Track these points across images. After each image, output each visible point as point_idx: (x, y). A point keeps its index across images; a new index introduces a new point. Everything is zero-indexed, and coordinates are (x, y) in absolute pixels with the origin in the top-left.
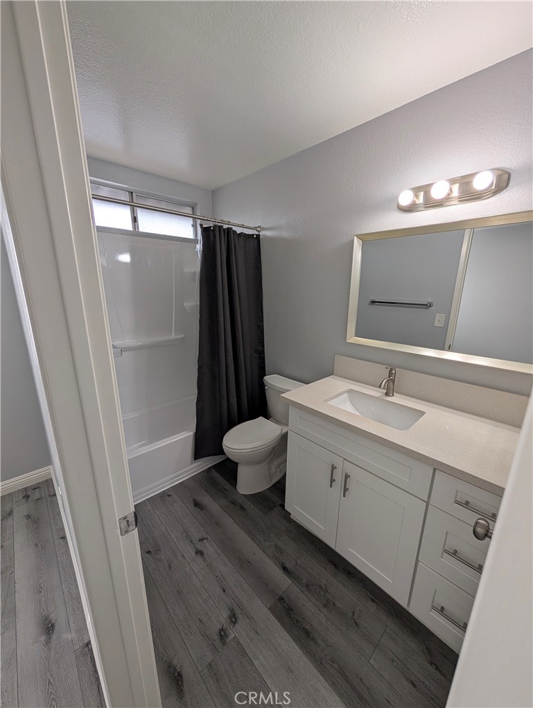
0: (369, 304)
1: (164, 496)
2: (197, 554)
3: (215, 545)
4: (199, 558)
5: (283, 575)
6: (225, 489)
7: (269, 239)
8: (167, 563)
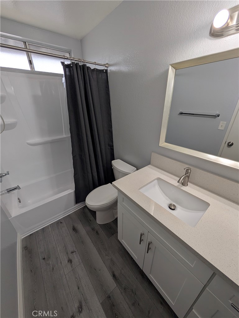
0: (179, 115)
1: (59, 222)
2: (68, 262)
3: (79, 256)
4: (69, 263)
5: (112, 280)
6: (90, 220)
7: (114, 73)
8: (52, 267)
